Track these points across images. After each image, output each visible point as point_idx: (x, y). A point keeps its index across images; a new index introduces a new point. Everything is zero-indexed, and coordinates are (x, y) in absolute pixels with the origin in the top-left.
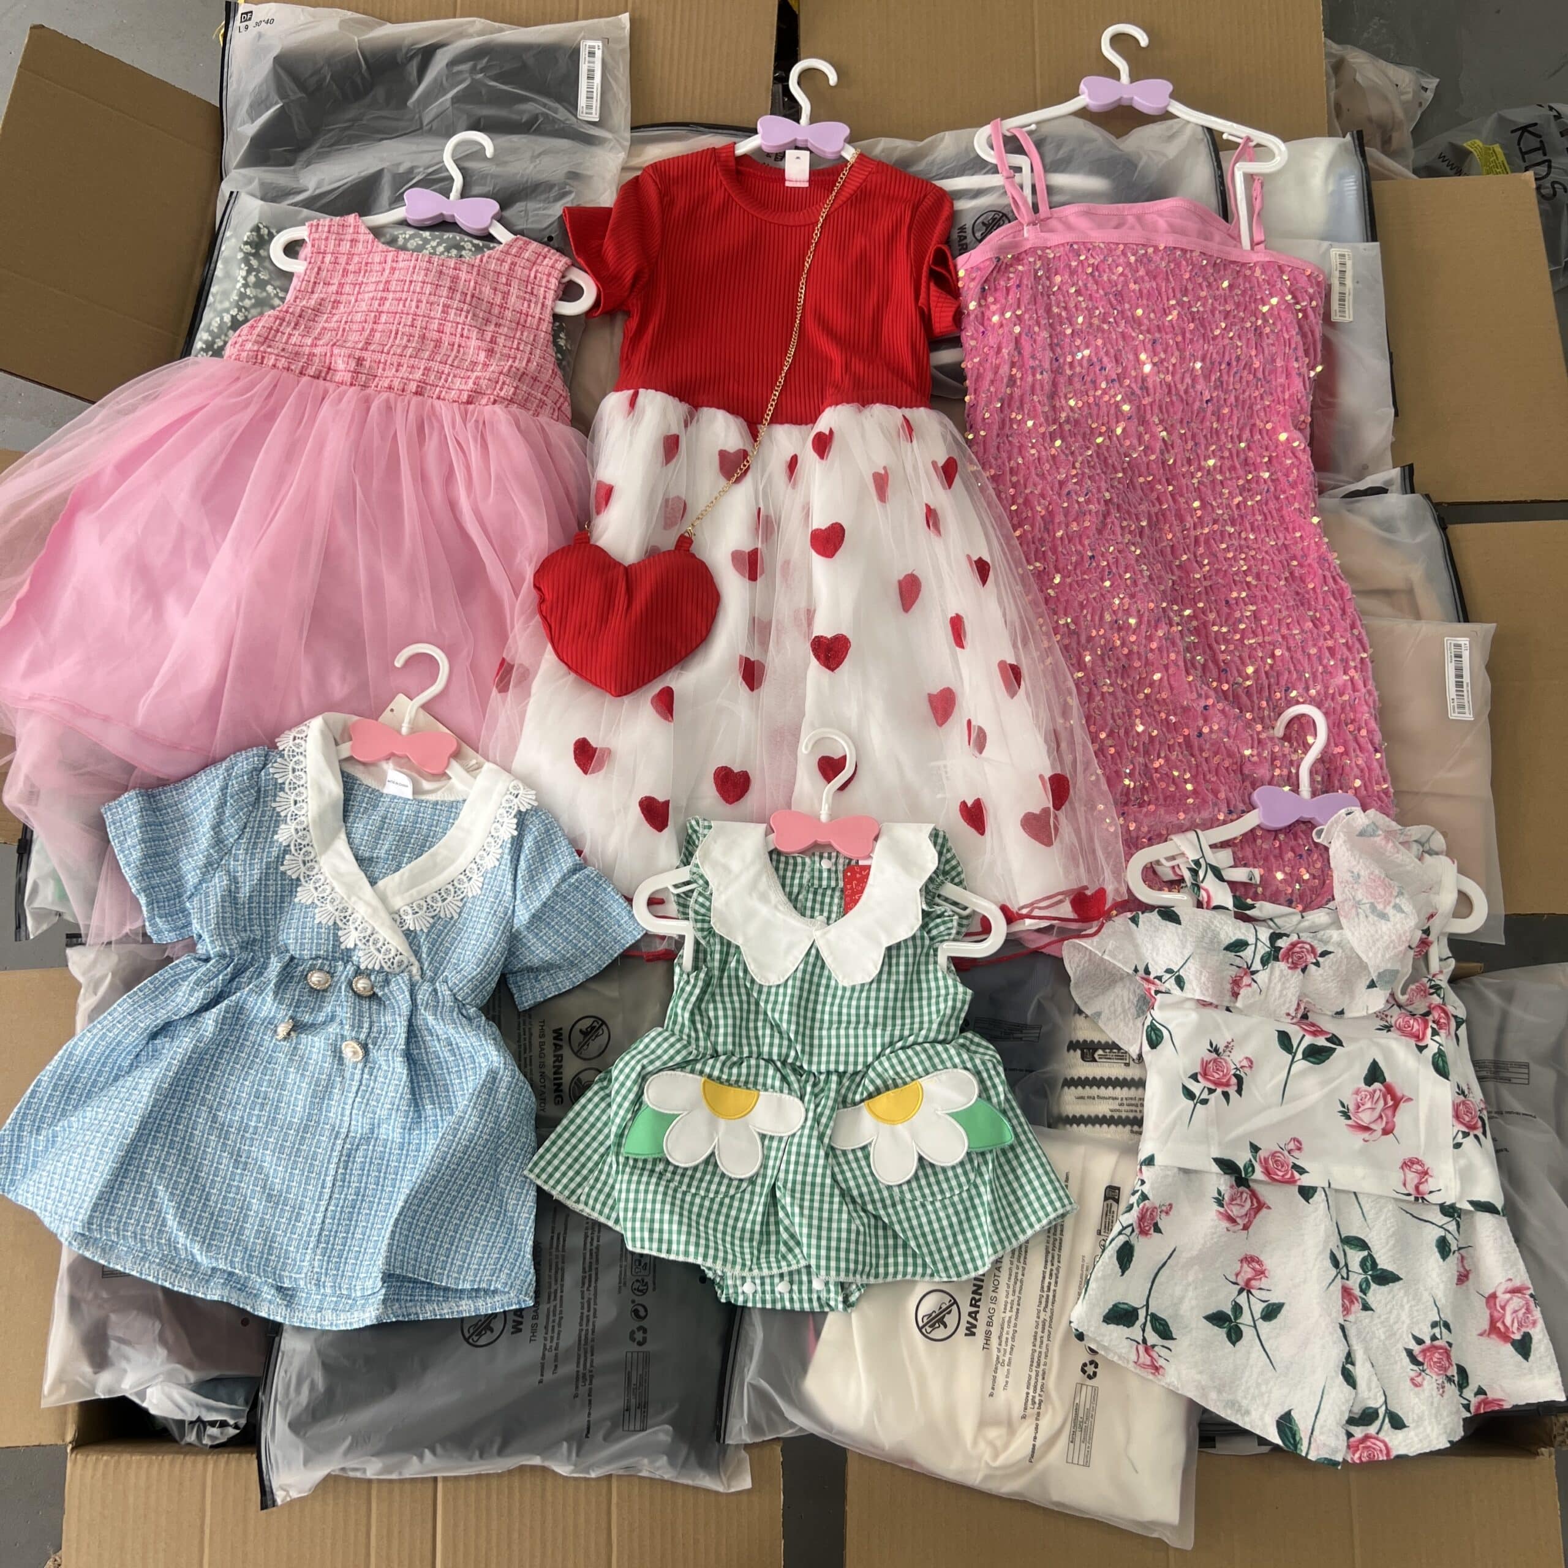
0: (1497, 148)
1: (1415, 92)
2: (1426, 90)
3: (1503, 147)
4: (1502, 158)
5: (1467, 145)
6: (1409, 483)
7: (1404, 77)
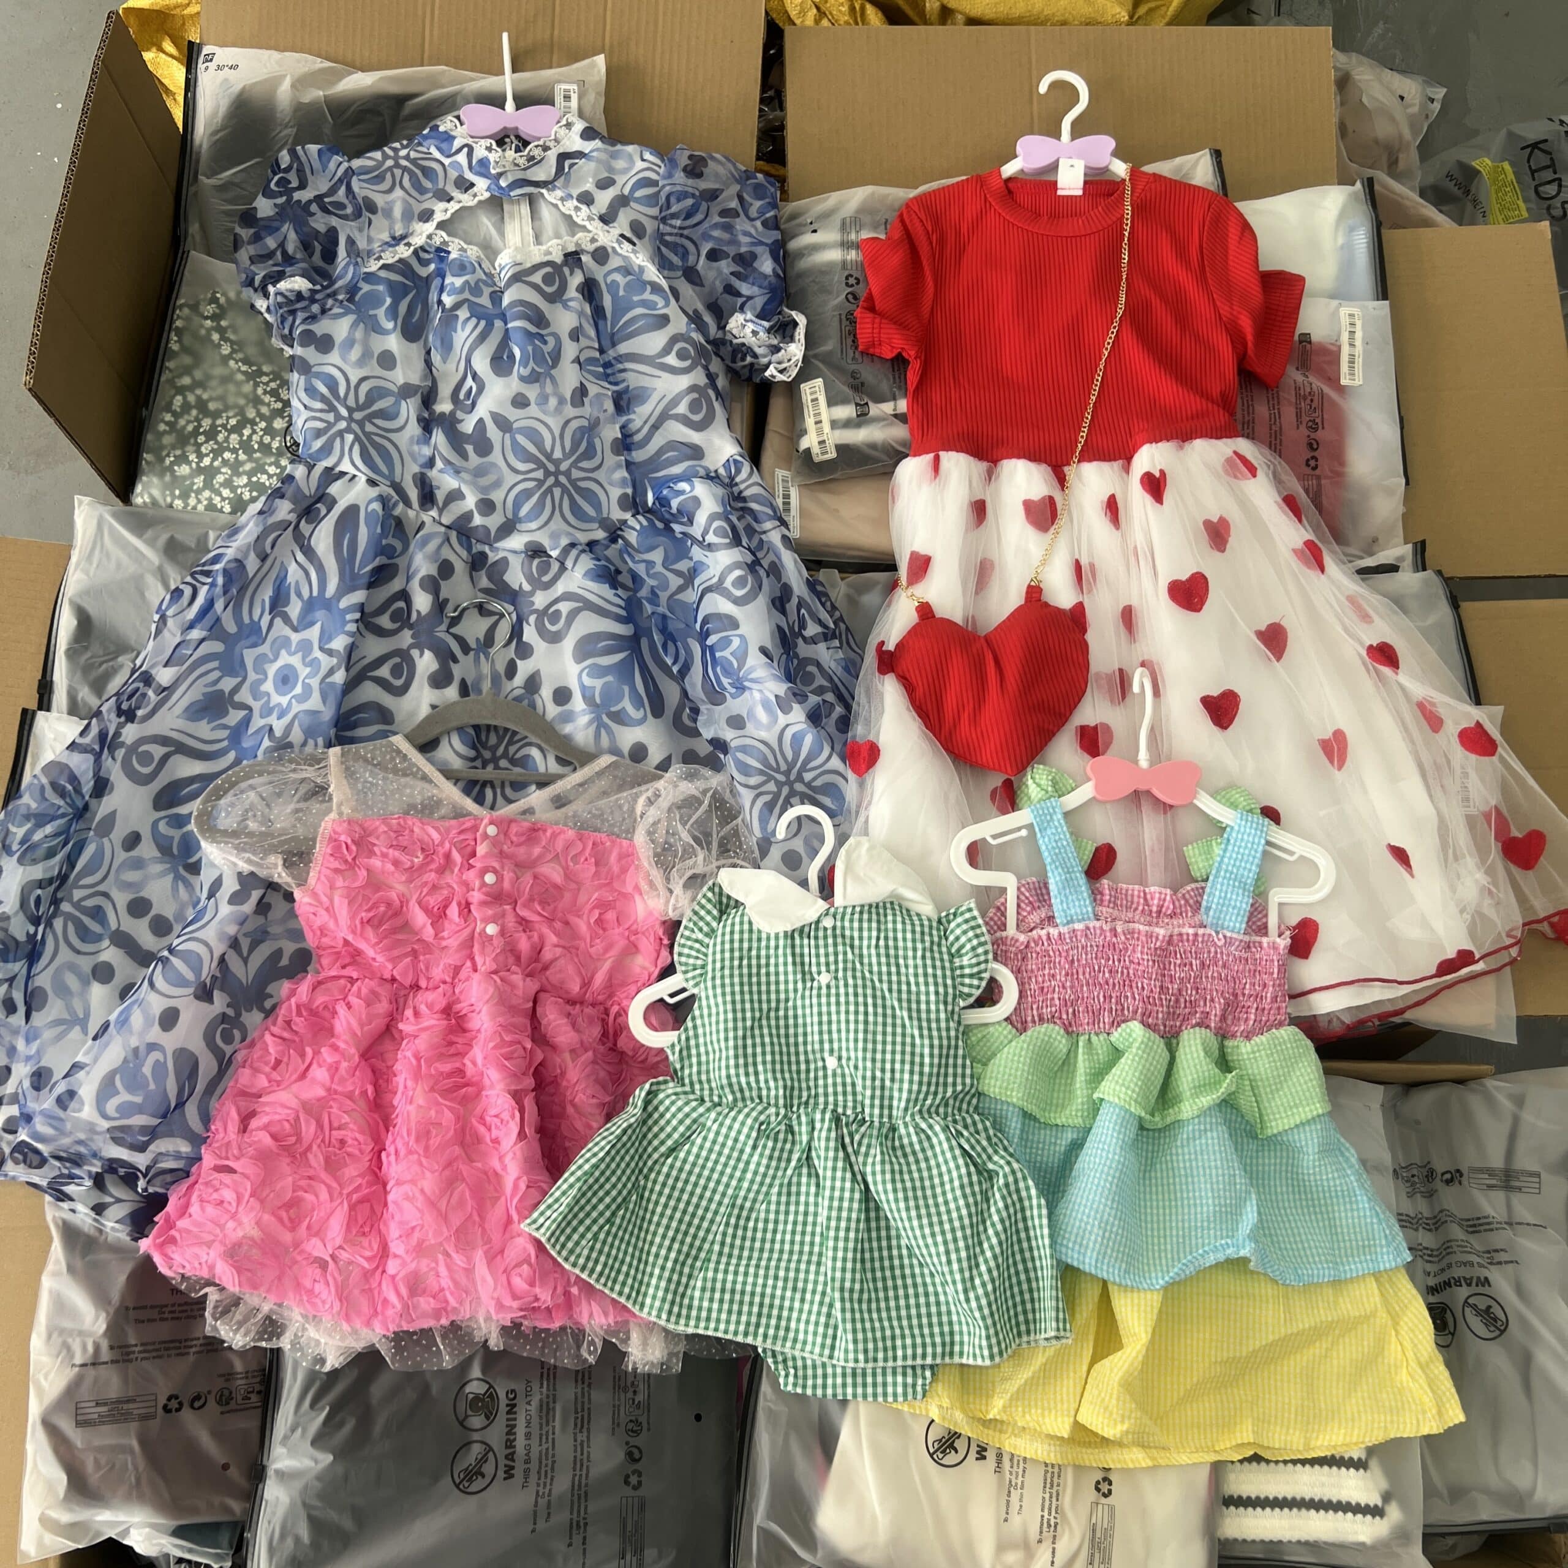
0: (1507, 166)
1: (1423, 106)
2: (1432, 100)
3: (1512, 164)
4: (1511, 176)
5: (1475, 164)
6: (1421, 562)
7: (1410, 87)
